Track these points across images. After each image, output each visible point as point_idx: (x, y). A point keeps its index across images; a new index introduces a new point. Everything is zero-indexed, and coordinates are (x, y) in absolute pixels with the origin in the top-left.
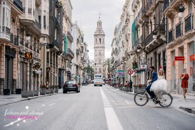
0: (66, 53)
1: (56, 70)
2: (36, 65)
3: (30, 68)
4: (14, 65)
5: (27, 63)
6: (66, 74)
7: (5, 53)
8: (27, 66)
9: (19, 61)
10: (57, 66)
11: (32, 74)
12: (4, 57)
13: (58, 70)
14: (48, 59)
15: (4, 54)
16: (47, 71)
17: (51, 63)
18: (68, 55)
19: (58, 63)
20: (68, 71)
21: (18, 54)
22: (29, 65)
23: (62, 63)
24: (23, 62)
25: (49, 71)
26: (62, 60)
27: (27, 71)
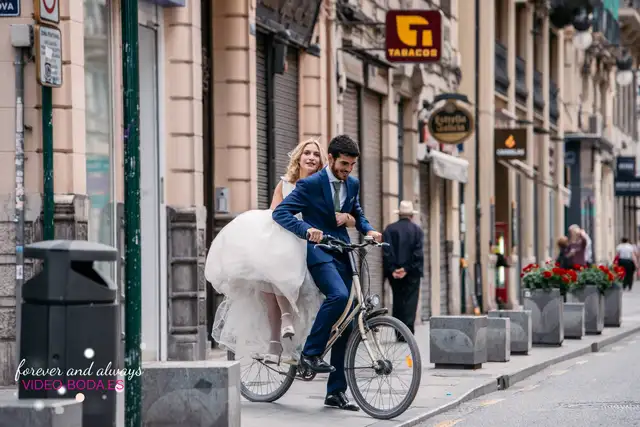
0: (610, 16)
1: (552, 152)
2: (442, 113)
3: (403, 131)
4: (302, 110)
5: (380, 98)
6: (610, 177)
7: (252, 14)
8: (382, 123)
9: (338, 78)
10: (554, 117)
11: (411, 183)
12: (247, 49)
13: (561, 145)
14: (501, 59)
15: (252, 21)
16: (497, 158)
17: (521, 97)
18: (624, 28)
19: (562, 95)
20: (621, 160)
21: (328, 22)
22: (392, 111)
23: (583, 97)
24: (357, 87)
25: (507, 158)
26: (585, 71)
27: (382, 160)
